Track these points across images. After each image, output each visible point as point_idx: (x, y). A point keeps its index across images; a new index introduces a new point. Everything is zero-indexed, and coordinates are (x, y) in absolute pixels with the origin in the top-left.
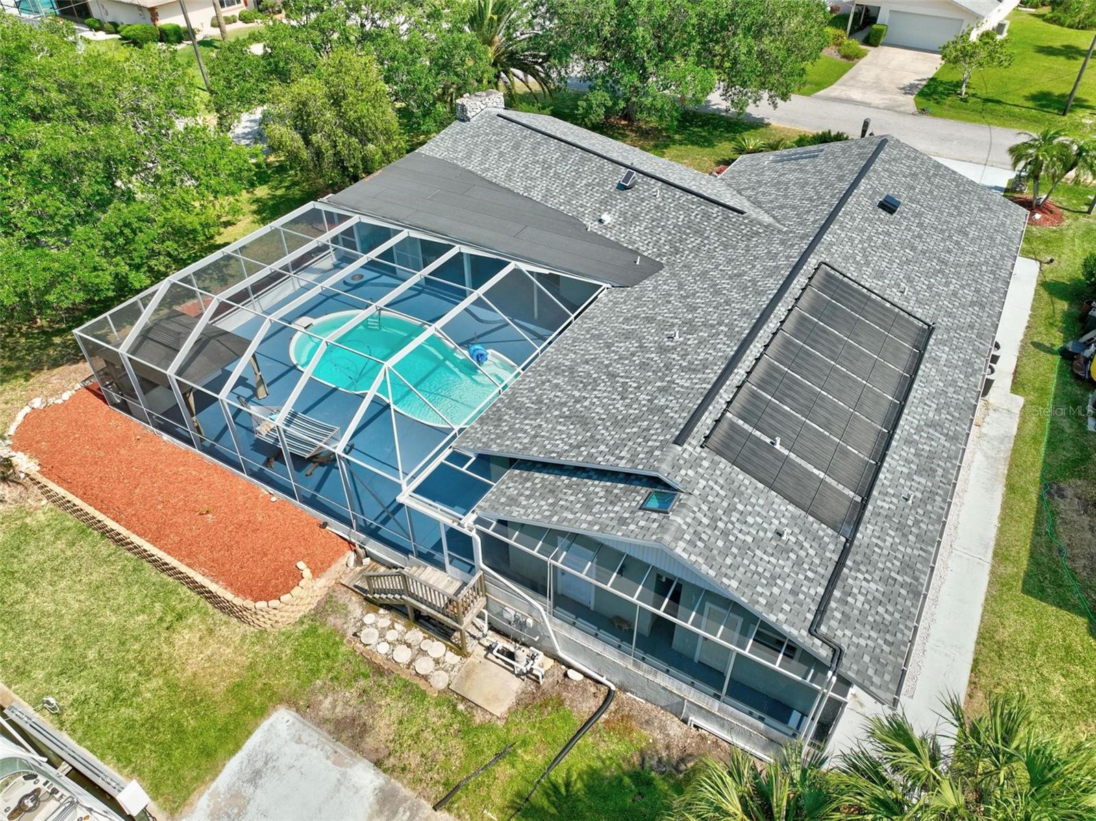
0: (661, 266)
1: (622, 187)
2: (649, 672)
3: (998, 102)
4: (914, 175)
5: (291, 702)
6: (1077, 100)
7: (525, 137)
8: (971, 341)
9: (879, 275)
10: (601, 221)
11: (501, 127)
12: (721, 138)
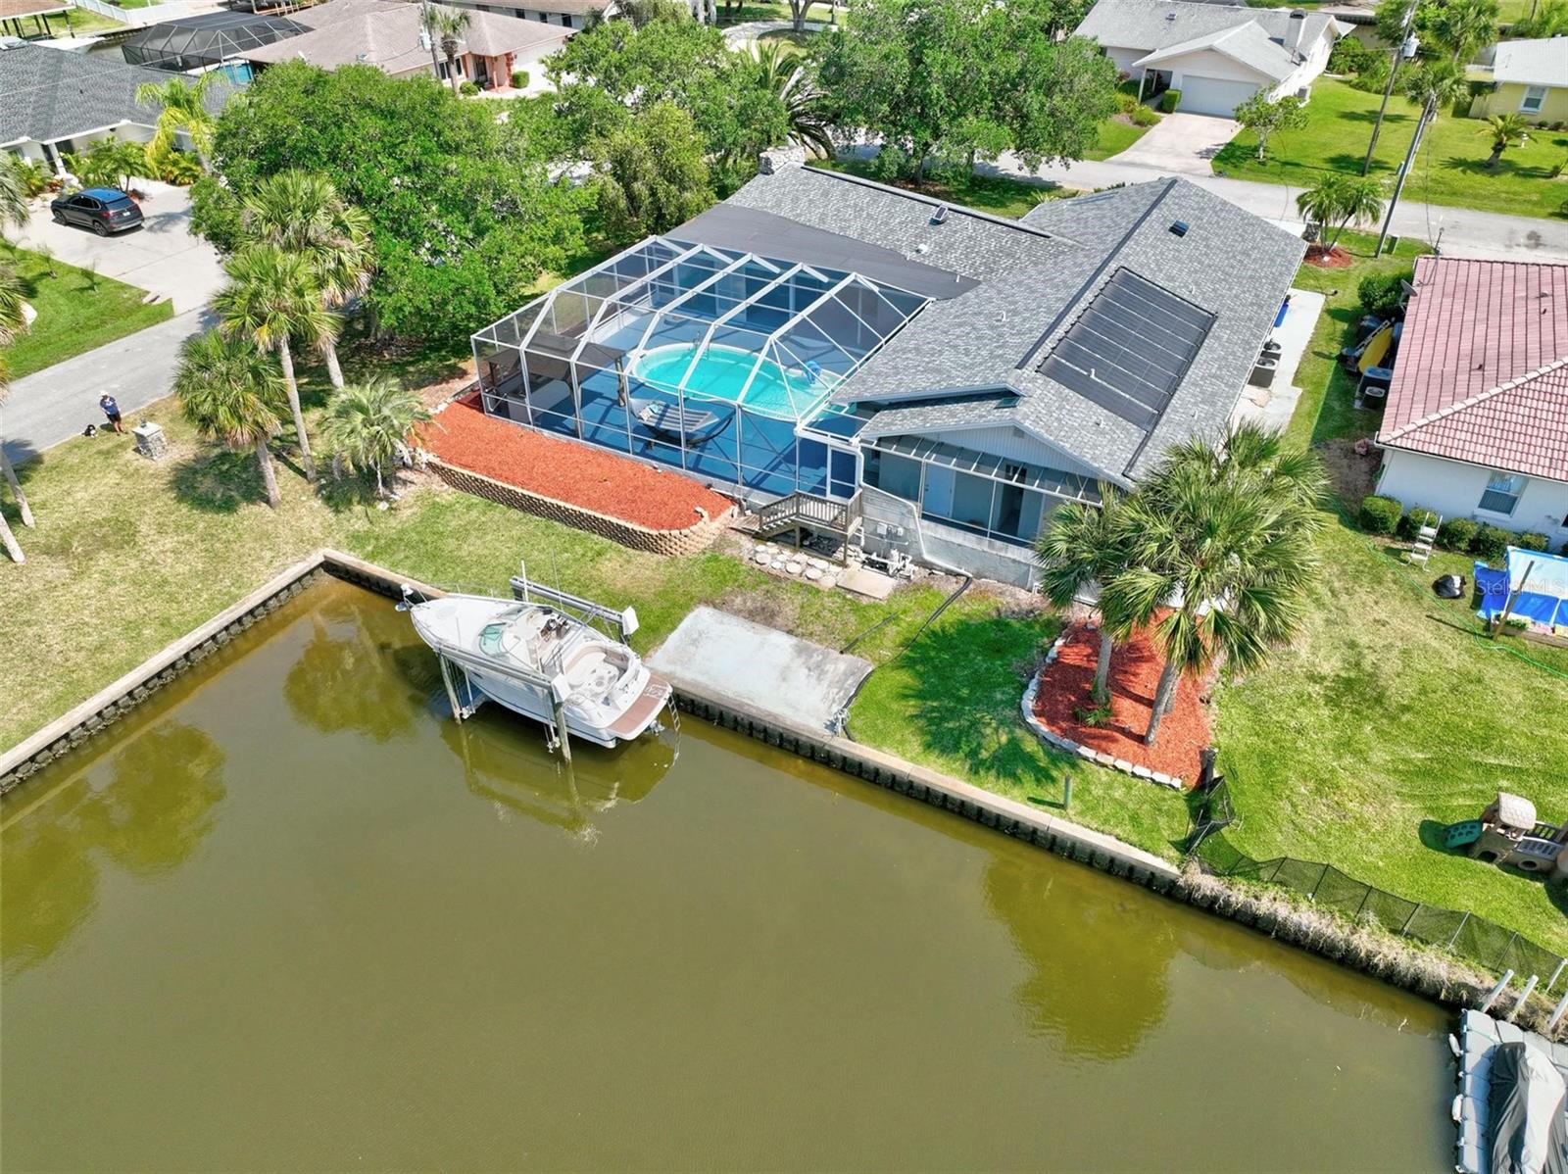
0: (979, 283)
1: (935, 222)
2: (1001, 549)
3: (1297, 165)
4: (1202, 209)
5: (708, 602)
6: (1376, 162)
7: (833, 186)
8: (1249, 328)
9: (1172, 279)
10: (918, 251)
11: (806, 178)
12: (1013, 200)
